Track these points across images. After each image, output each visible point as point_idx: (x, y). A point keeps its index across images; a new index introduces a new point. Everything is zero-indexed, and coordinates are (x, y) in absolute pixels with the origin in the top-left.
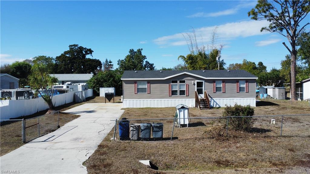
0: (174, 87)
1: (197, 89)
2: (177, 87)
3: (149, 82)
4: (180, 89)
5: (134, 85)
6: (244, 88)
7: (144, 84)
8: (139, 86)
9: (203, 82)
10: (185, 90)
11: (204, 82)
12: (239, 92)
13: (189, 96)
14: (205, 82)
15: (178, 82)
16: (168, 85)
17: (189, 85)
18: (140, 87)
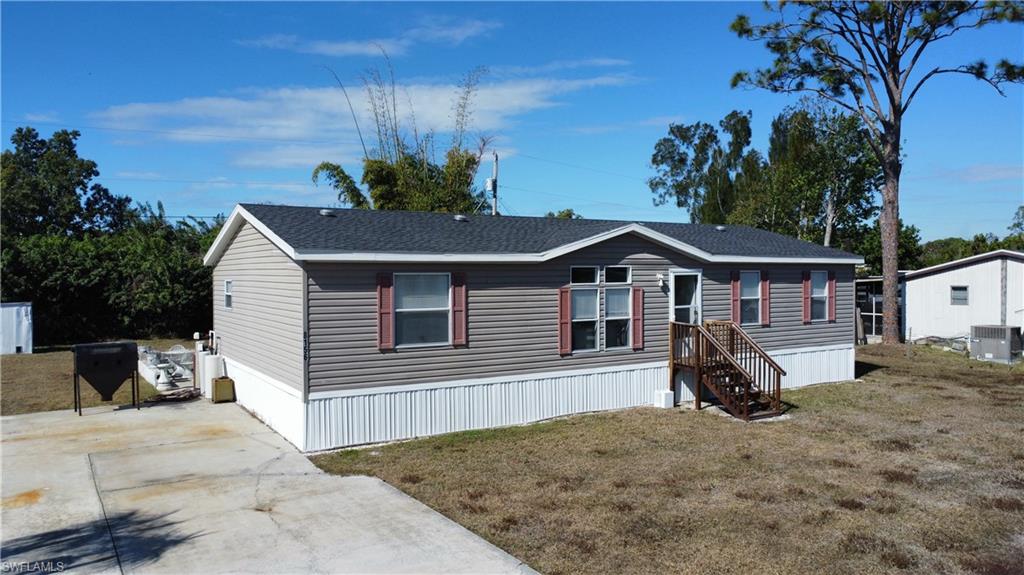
0: (581, 301)
1: (676, 310)
2: (596, 304)
3: (463, 277)
4: (607, 314)
5: (376, 294)
6: (821, 302)
7: (433, 289)
8: (406, 300)
9: (696, 276)
10: (631, 316)
11: (700, 275)
12: (809, 319)
13: (642, 349)
14: (703, 275)
15: (600, 276)
16: (557, 291)
17: (644, 293)
18: (411, 305)
